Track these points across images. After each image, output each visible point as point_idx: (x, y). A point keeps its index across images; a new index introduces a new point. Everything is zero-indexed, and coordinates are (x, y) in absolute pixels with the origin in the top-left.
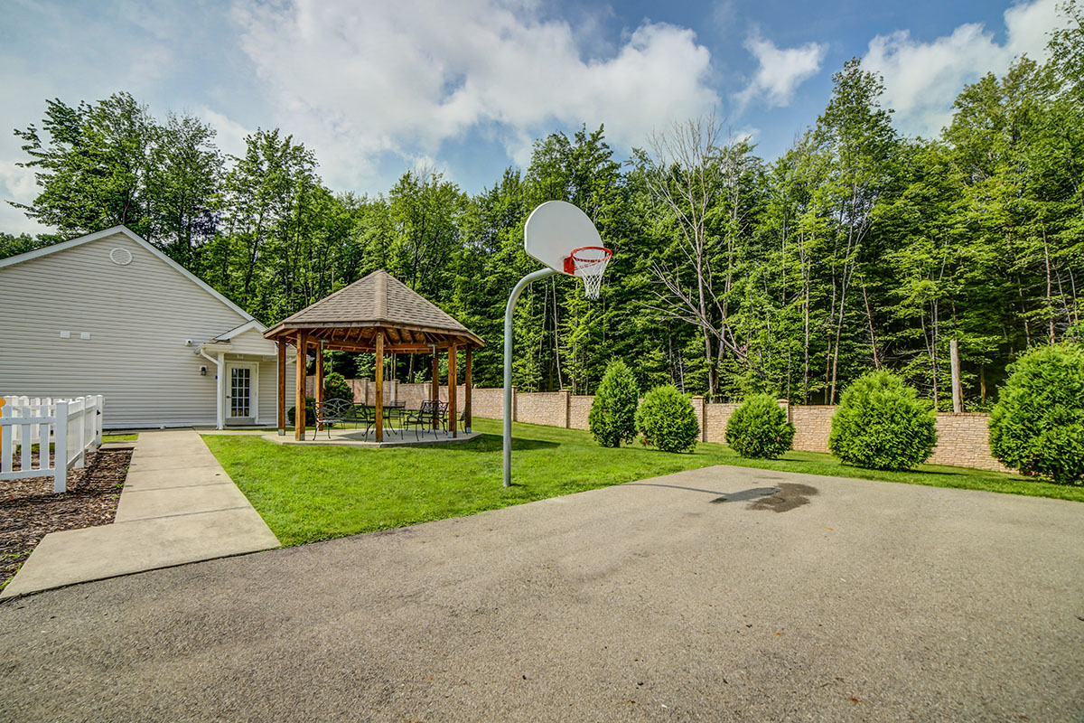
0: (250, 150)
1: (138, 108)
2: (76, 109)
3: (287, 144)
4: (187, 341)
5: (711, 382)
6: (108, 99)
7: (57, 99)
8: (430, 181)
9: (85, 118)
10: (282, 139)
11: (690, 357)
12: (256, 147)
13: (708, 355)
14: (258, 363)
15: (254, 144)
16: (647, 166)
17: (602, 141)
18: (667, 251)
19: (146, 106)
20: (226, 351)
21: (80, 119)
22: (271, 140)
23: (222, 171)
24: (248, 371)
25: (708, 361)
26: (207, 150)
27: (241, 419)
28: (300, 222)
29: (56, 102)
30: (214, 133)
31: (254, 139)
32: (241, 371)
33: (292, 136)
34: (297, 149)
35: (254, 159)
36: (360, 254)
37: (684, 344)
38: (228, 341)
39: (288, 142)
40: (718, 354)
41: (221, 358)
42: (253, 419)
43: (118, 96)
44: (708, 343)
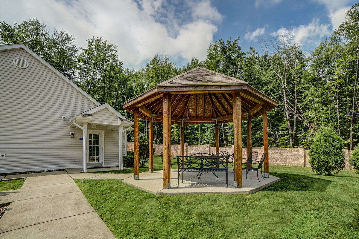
0: (89, 45)
1: (41, 25)
2: (12, 26)
3: (105, 44)
4: (63, 117)
5: (291, 141)
6: (27, 21)
7: (4, 22)
8: (164, 60)
9: (16, 31)
10: (102, 41)
11: (282, 130)
12: (92, 44)
13: (290, 129)
14: (104, 131)
15: (91, 43)
16: (256, 55)
17: (237, 44)
18: (271, 87)
19: (44, 25)
20: (88, 121)
21: (14, 31)
22: (98, 42)
23: (77, 55)
24: (98, 136)
25: (290, 132)
26: (70, 46)
27: (94, 163)
28: (110, 76)
29: (4, 23)
30: (73, 39)
31: (91, 41)
32: (94, 135)
33: (107, 41)
34: (108, 46)
35: (91, 49)
36: (132, 91)
37: (278, 125)
38: (90, 115)
39: (105, 43)
40: (293, 129)
41: (86, 126)
42: (101, 164)
43: (32, 20)
44: (289, 125)
